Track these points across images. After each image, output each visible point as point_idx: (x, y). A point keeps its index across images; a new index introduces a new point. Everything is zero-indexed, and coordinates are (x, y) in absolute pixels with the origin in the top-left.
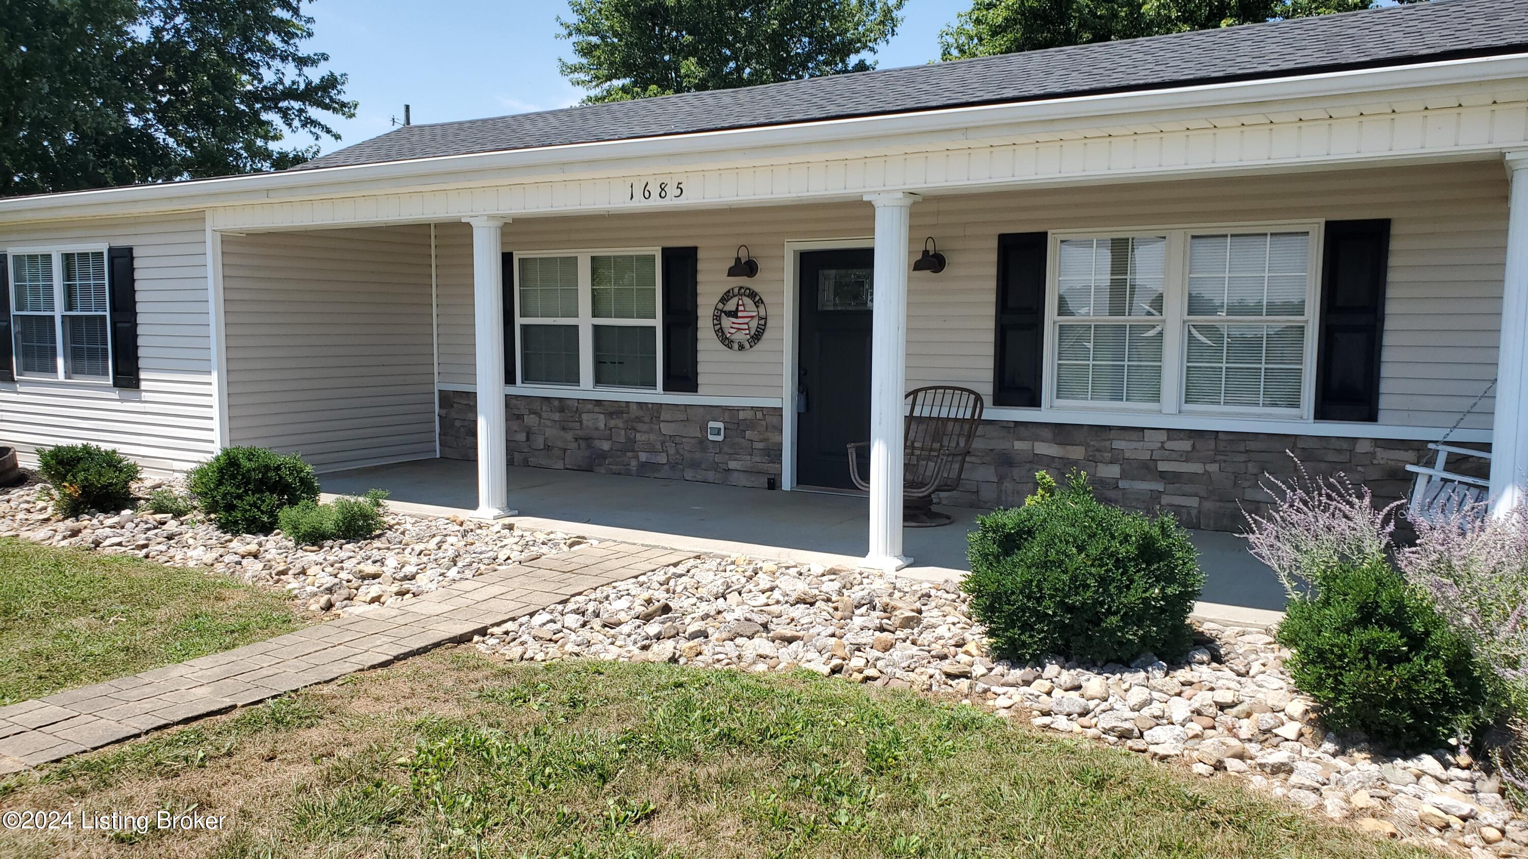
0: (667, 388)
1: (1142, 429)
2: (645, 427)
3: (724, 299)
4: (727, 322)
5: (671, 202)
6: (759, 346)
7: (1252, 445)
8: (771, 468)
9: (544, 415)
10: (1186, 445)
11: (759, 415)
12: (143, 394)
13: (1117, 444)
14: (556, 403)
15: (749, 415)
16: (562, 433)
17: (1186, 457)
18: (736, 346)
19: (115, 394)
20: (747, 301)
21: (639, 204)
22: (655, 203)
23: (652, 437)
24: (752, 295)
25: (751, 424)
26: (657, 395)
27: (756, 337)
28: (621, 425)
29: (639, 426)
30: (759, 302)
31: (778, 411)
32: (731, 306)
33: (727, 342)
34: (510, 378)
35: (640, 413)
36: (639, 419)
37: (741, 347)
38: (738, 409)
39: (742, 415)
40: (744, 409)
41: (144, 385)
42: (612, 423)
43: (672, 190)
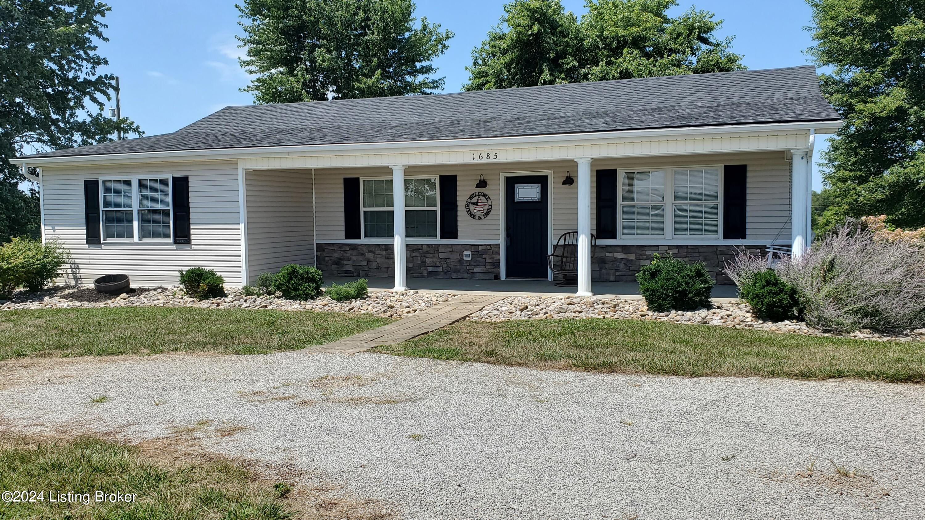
0: (442, 237)
1: (658, 246)
2: (431, 255)
3: (471, 198)
4: (472, 207)
5: (492, 160)
6: (489, 217)
7: (701, 250)
8: (495, 270)
9: (377, 253)
10: (676, 251)
11: (489, 247)
12: (193, 246)
13: (648, 252)
14: (383, 247)
15: (484, 247)
16: (387, 260)
17: (676, 256)
18: (477, 218)
19: (174, 247)
20: (483, 198)
21: (477, 161)
22: (485, 160)
23: (435, 260)
24: (485, 195)
25: (485, 252)
26: (438, 241)
27: (487, 214)
28: (418, 255)
29: (428, 255)
30: (488, 199)
31: (498, 245)
32: (474, 200)
33: (472, 216)
35: (428, 249)
36: (428, 252)
37: (480, 218)
38: (478, 245)
39: (480, 248)
40: (481, 245)
41: (193, 242)
42: (414, 254)
43: (492, 156)
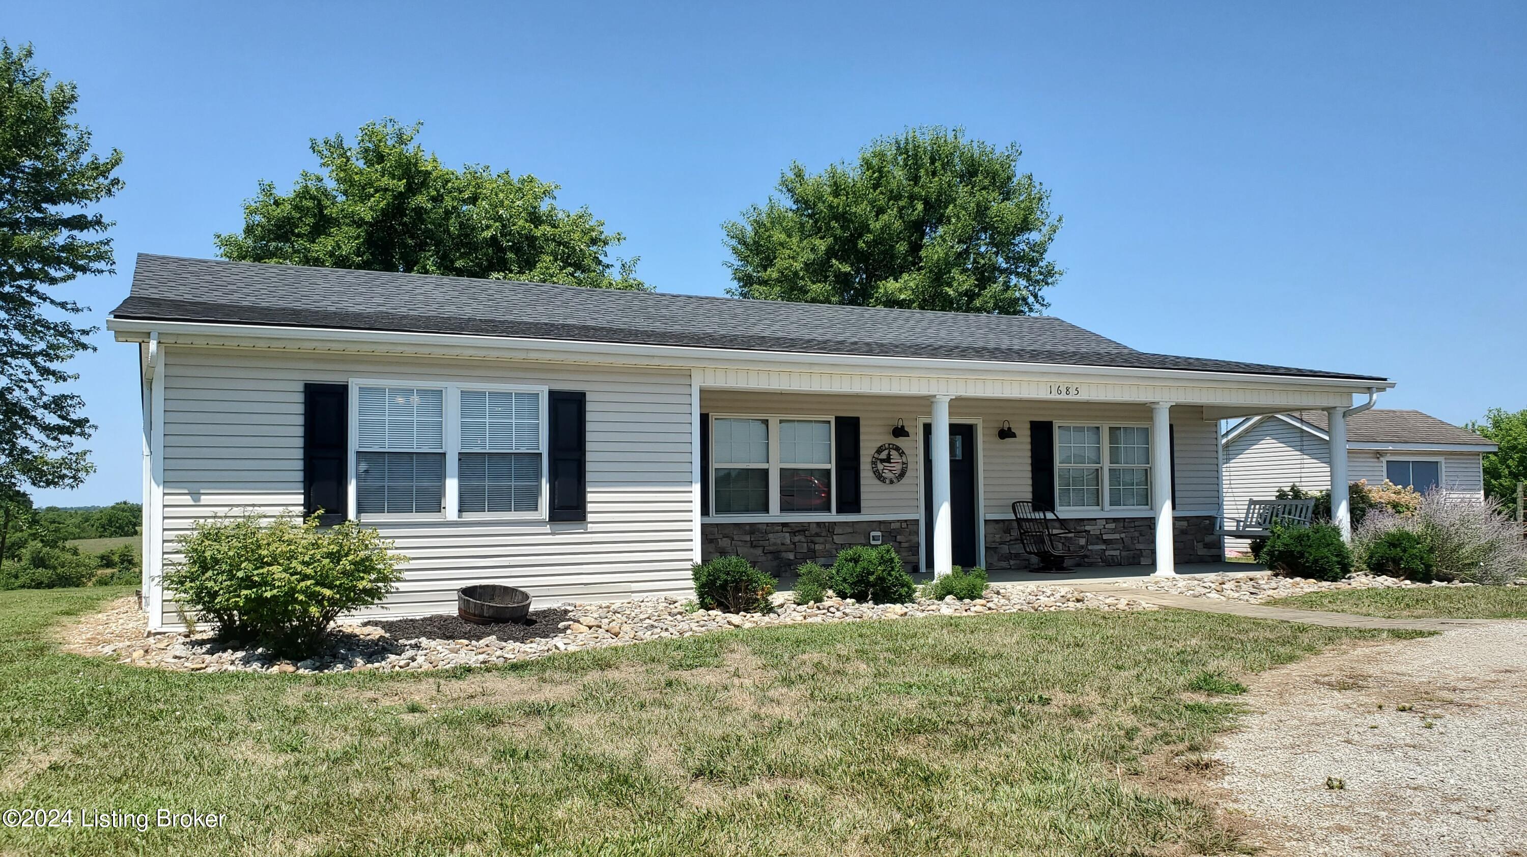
0: (839, 511)
1: (1095, 519)
2: (821, 540)
3: (880, 450)
4: (880, 466)
5: (1072, 397)
6: (903, 481)
7: (1137, 524)
8: (912, 558)
9: (736, 538)
10: (1112, 526)
11: (904, 525)
12: (589, 525)
13: (1087, 528)
14: (747, 527)
15: (898, 525)
16: (752, 550)
17: (1114, 531)
18: (888, 481)
19: (547, 529)
20: (893, 452)
21: (1055, 396)
22: (1063, 397)
23: (828, 546)
24: (897, 449)
25: (900, 531)
26: (832, 517)
27: (902, 474)
28: (803, 540)
29: (817, 539)
30: (902, 454)
31: (917, 522)
32: (884, 455)
33: (879, 477)
34: (705, 511)
35: (818, 530)
36: (817, 535)
37: (892, 482)
38: (890, 522)
39: (893, 526)
40: (894, 522)
41: (590, 517)
42: (796, 539)
43: (1072, 391)
